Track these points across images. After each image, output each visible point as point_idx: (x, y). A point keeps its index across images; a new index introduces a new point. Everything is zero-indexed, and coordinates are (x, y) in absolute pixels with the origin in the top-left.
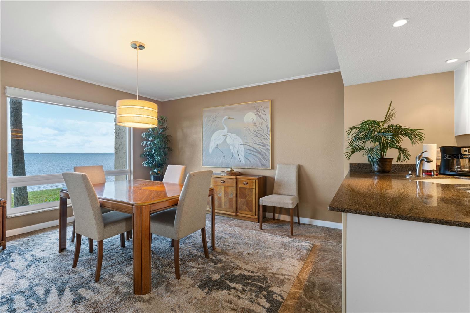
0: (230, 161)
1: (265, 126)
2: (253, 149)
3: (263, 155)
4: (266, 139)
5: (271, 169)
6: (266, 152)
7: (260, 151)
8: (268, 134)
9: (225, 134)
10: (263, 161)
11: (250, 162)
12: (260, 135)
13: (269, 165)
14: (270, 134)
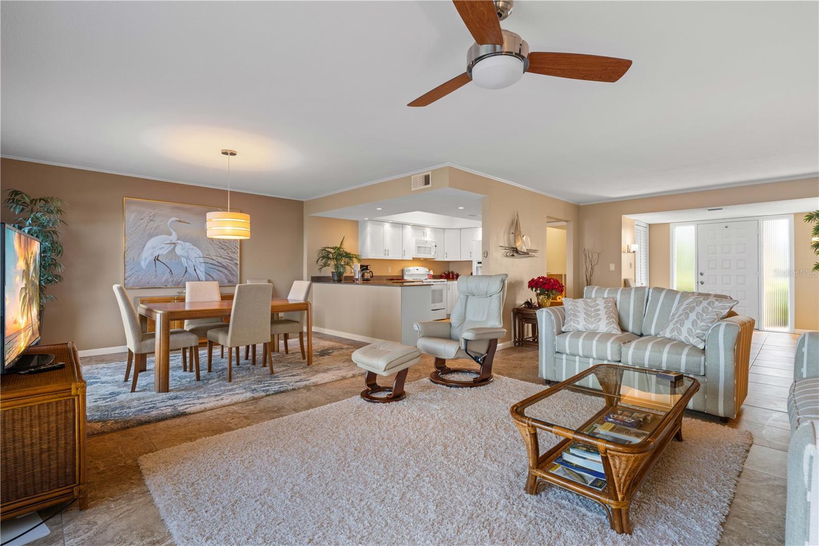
0: (181, 279)
2: (216, 263)
3: (230, 271)
4: (234, 252)
6: (233, 267)
7: (226, 266)
8: (236, 246)
9: (172, 242)
10: (229, 277)
12: (226, 247)
13: (238, 281)
14: (239, 247)
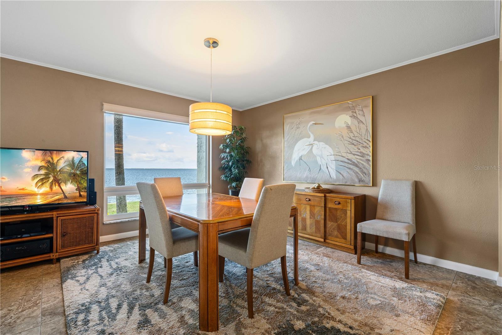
0: (317, 175)
1: (363, 131)
2: (347, 161)
3: (361, 168)
4: (366, 147)
5: (373, 185)
6: (365, 164)
7: (356, 162)
8: (368, 140)
9: (310, 143)
10: (360, 175)
11: (343, 177)
12: (357, 142)
13: (370, 180)
14: (371, 140)
